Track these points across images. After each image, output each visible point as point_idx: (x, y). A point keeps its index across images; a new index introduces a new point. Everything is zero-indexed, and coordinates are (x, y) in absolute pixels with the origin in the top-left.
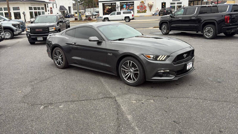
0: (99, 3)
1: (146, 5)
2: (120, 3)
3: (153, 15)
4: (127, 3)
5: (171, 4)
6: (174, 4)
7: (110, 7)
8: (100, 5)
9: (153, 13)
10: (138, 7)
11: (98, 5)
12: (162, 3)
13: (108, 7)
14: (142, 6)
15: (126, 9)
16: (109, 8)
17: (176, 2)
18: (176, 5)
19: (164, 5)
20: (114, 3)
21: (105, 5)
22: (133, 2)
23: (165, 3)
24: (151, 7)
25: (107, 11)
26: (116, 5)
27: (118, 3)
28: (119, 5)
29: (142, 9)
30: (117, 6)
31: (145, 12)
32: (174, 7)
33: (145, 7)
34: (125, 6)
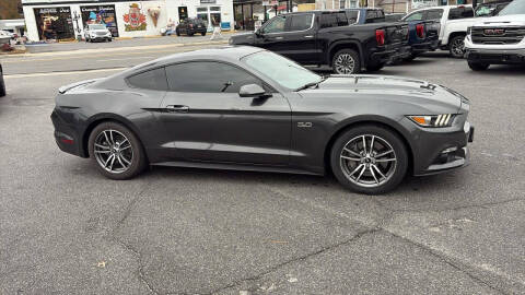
0: (24, 8)
1: (144, 11)
2: (81, 8)
3: (163, 35)
4: (97, 7)
5: (199, 10)
6: (205, 9)
7: (55, 19)
8: (28, 12)
9: (163, 31)
10: (126, 18)
11: (21, 11)
12: (180, 8)
13: (49, 18)
14: (134, 16)
15: (97, 22)
16: (52, 21)
17: (209, 6)
18: (209, 12)
19: (183, 11)
20: (65, 8)
21: (42, 12)
22: (113, 6)
23: (185, 8)
24: (155, 17)
25: (49, 27)
26: (70, 12)
27: (75, 9)
28: (79, 13)
29: (136, 21)
30: (73, 16)
31: (143, 27)
32: (205, 17)
33: (142, 18)
34: (93, 15)
